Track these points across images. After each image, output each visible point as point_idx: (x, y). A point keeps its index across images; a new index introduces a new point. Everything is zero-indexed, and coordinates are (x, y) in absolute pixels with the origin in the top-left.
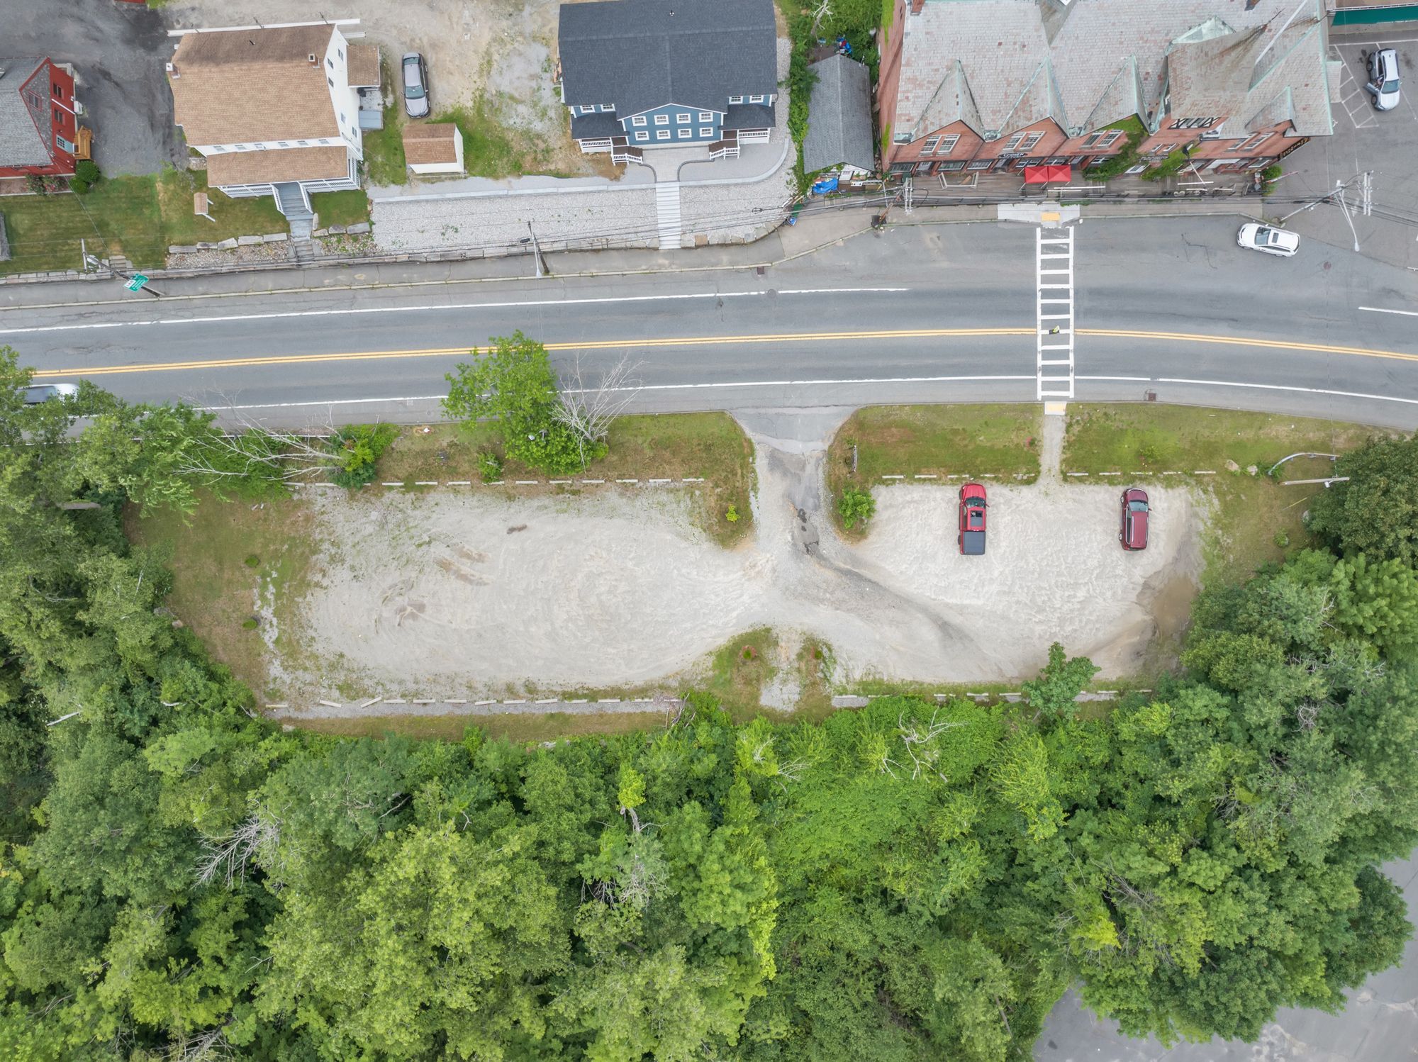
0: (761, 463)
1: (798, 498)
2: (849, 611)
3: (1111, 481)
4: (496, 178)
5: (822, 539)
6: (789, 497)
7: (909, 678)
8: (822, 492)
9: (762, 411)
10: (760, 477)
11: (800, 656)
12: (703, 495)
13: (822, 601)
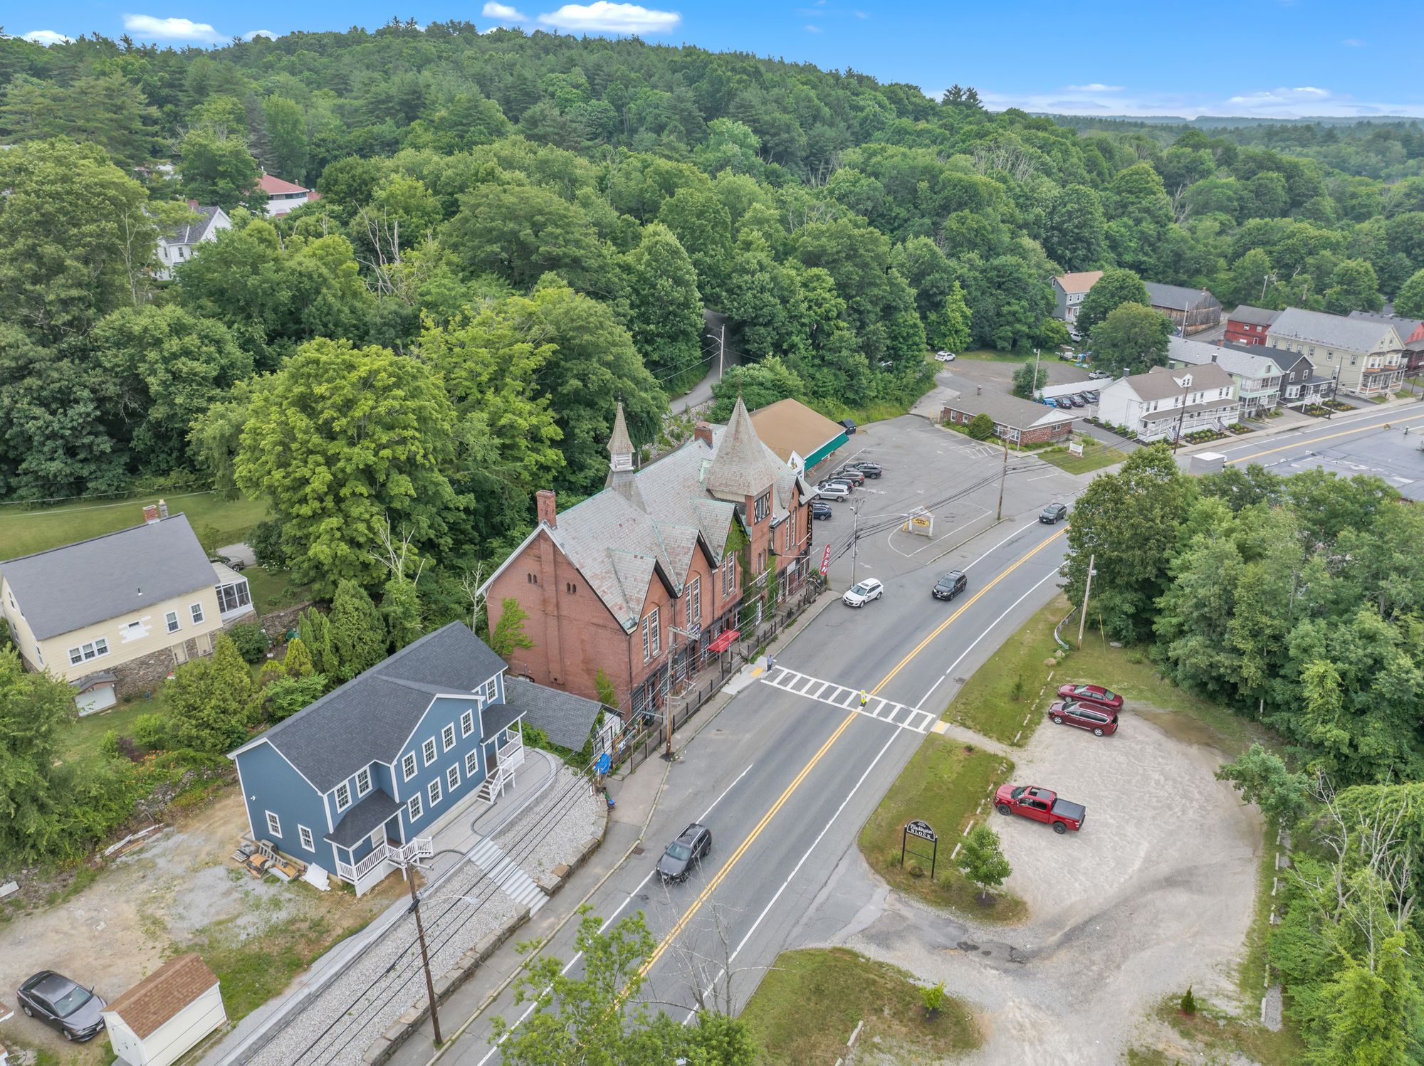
0: (873, 952)
1: (941, 940)
2: (1125, 957)
3: (1034, 724)
4: (279, 993)
5: (1009, 942)
6: (934, 948)
7: (1243, 938)
8: (944, 914)
9: (804, 920)
10: (891, 962)
11: (1185, 1034)
12: (884, 1034)
13: (1100, 977)
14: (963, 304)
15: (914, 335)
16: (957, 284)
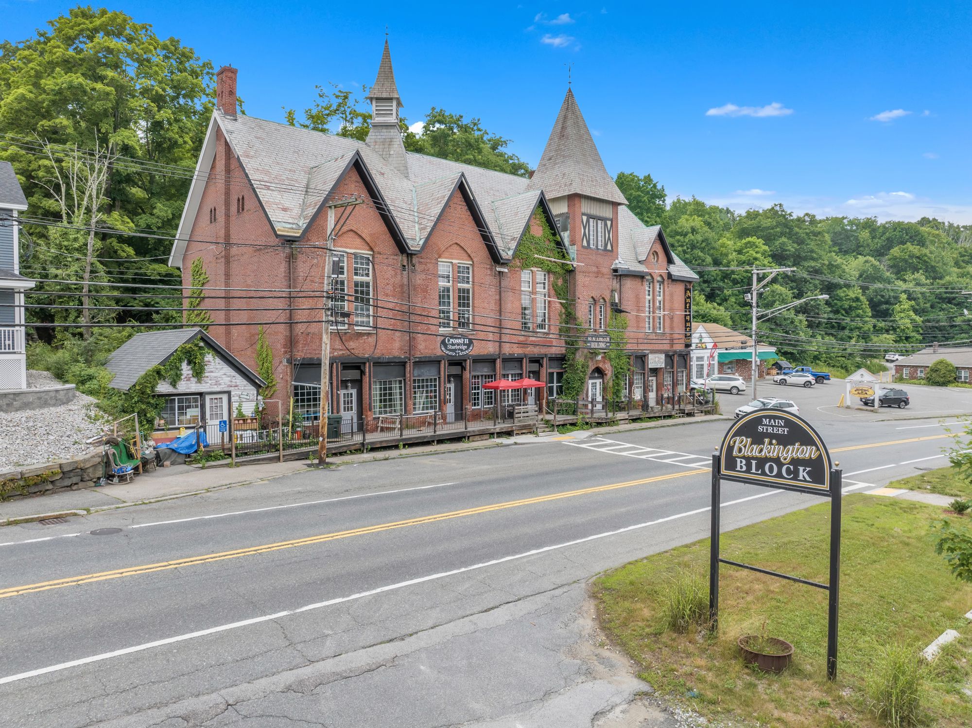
14: (912, 313)
15: (857, 308)
16: (904, 296)
